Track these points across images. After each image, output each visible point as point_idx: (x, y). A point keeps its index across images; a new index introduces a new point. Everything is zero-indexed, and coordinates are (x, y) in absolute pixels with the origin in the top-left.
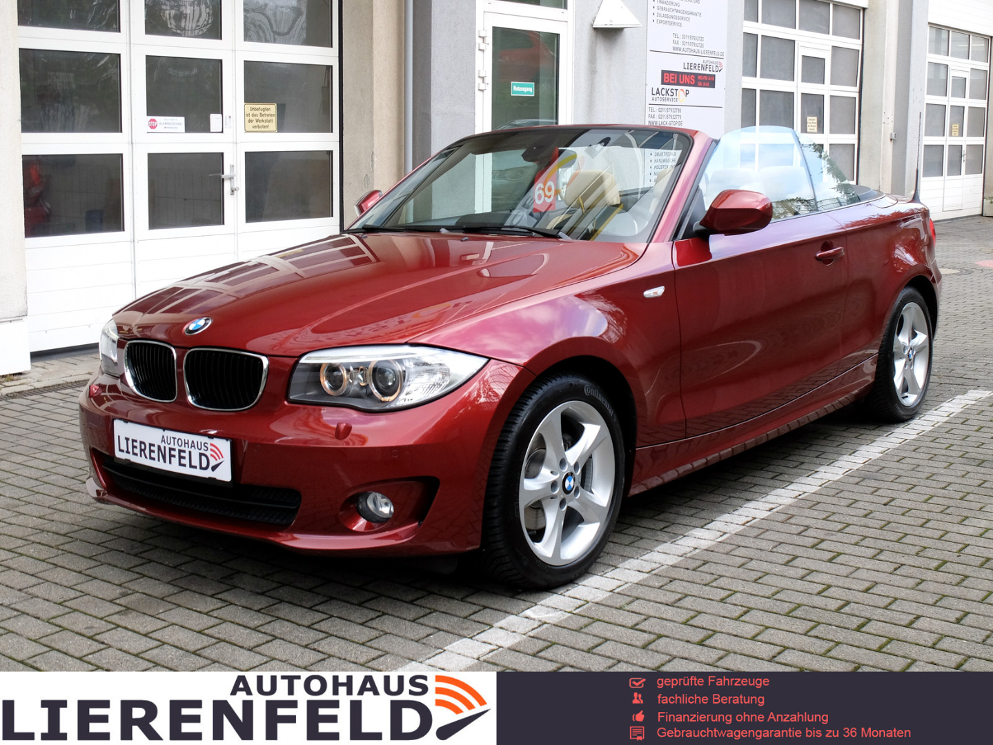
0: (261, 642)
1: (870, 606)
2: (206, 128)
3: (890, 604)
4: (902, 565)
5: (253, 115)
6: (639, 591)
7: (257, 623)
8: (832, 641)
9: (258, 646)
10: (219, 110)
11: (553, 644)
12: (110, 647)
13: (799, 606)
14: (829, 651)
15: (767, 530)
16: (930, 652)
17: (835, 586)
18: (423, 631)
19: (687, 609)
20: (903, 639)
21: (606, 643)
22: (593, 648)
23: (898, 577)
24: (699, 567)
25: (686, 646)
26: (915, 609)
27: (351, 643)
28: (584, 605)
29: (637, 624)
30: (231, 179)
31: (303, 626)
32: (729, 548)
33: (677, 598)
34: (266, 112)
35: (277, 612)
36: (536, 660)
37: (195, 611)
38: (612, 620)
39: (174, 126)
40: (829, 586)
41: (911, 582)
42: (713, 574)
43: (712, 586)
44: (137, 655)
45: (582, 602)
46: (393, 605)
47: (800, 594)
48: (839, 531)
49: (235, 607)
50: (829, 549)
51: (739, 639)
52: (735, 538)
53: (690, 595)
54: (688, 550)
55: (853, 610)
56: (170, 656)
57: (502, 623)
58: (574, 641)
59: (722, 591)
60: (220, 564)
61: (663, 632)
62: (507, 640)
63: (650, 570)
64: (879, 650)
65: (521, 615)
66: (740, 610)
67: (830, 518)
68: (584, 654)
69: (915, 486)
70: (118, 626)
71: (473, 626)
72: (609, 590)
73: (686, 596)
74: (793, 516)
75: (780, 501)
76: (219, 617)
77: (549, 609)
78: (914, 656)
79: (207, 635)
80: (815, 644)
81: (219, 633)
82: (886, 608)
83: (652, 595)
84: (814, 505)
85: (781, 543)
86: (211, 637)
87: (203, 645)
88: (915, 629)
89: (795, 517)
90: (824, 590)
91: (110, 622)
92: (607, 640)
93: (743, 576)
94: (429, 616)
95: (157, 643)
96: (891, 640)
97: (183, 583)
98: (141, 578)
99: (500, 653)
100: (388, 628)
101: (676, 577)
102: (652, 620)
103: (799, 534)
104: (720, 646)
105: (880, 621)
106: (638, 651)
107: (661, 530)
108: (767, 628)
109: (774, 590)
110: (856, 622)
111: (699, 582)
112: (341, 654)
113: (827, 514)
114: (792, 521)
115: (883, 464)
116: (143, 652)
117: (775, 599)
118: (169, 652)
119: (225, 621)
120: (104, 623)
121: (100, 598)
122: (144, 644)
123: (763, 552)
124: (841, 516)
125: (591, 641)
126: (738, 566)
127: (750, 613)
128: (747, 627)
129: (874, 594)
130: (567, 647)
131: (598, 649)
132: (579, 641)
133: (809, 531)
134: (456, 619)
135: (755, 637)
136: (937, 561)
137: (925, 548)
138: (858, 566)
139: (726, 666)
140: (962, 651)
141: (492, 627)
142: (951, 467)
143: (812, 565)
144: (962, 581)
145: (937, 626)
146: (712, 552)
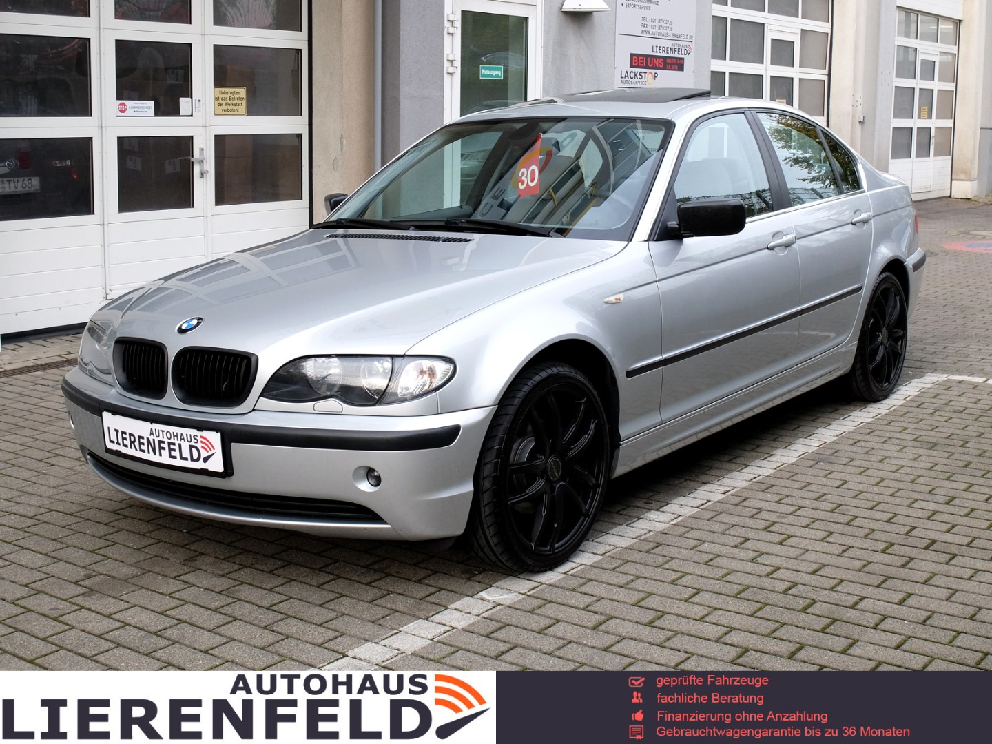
0: (221, 623)
1: (817, 587)
3: (837, 585)
4: (850, 547)
6: (593, 572)
7: (218, 604)
8: (778, 622)
9: (217, 627)
11: (505, 625)
12: (73, 627)
13: (748, 587)
14: (775, 631)
15: (721, 512)
16: (872, 633)
17: (783, 568)
18: (381, 612)
19: (638, 590)
20: (846, 620)
21: (558, 624)
22: (545, 628)
23: (846, 559)
24: (653, 549)
25: (636, 627)
26: (860, 590)
27: (309, 625)
28: (538, 587)
29: (588, 606)
30: (200, 162)
31: (264, 607)
32: (682, 530)
33: (629, 579)
35: (238, 594)
36: (488, 641)
37: (158, 593)
38: (565, 601)
40: (779, 568)
41: (858, 564)
42: (665, 556)
43: (664, 568)
44: (99, 636)
45: (537, 584)
46: (351, 587)
47: (749, 575)
48: (791, 514)
49: (197, 588)
50: (780, 531)
51: (687, 619)
52: (689, 520)
53: (642, 577)
54: (642, 532)
55: (799, 591)
56: (131, 637)
57: (458, 604)
58: (527, 622)
59: (674, 573)
60: (183, 547)
61: (614, 613)
62: (461, 621)
63: (604, 552)
64: (823, 631)
65: (475, 596)
66: (690, 591)
67: (782, 501)
68: (536, 634)
70: (82, 607)
71: (426, 609)
72: (563, 572)
73: (638, 578)
74: (746, 499)
76: (181, 598)
77: (504, 591)
78: (857, 637)
79: (169, 616)
80: (760, 624)
81: (180, 614)
82: (832, 589)
83: (605, 577)
84: (768, 489)
85: (733, 526)
86: (174, 618)
87: (164, 626)
88: (858, 610)
89: (748, 500)
90: (773, 572)
91: (73, 604)
92: (558, 621)
93: (695, 558)
94: (386, 597)
95: (118, 624)
96: (834, 620)
97: (146, 565)
98: (105, 560)
99: (455, 633)
100: (346, 609)
101: (629, 559)
102: (603, 601)
103: (752, 517)
104: (668, 627)
105: (825, 602)
106: (588, 631)
107: (617, 513)
108: (716, 609)
109: (724, 571)
110: (802, 603)
111: (651, 564)
113: (780, 497)
114: (746, 503)
115: (837, 447)
116: (105, 633)
117: (725, 581)
118: (132, 633)
119: (186, 602)
120: (68, 604)
121: (65, 580)
122: (107, 625)
123: (716, 535)
124: (794, 499)
125: (543, 622)
126: (690, 547)
127: (699, 594)
128: (696, 608)
129: (821, 576)
130: (520, 628)
131: (550, 629)
132: (532, 622)
133: (761, 513)
134: (412, 600)
135: (703, 617)
136: (884, 543)
137: (873, 530)
138: (807, 548)
139: (673, 646)
140: (903, 632)
141: (447, 608)
142: (904, 450)
143: (763, 547)
144: (908, 563)
145: (881, 607)
146: (666, 534)
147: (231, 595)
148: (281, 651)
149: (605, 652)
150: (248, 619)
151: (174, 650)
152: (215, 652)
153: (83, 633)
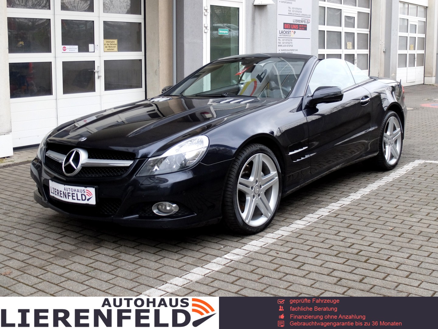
0: (112, 269)
1: (370, 251)
2: (87, 50)
4: (385, 235)
5: (107, 44)
7: (111, 261)
8: (354, 267)
9: (111, 271)
10: (93, 42)
11: (236, 269)
12: (49, 272)
13: (341, 252)
15: (328, 220)
16: (395, 271)
17: (356, 244)
19: (293, 254)
20: (384, 265)
22: (253, 271)
23: (383, 240)
24: (298, 236)
25: (292, 269)
26: (390, 253)
27: (151, 270)
30: (98, 72)
31: (131, 263)
32: (311, 228)
33: (289, 249)
34: (113, 43)
36: (229, 276)
37: (85, 257)
38: (261, 259)
39: (73, 50)
40: (354, 244)
41: (389, 242)
42: (304, 239)
43: (304, 244)
44: (60, 275)
45: (249, 252)
46: (168, 254)
47: (341, 247)
48: (358, 221)
49: (101, 255)
50: (354, 228)
51: (315, 266)
53: (295, 248)
54: (294, 229)
55: (363, 254)
56: (74, 276)
57: (215, 261)
58: (245, 268)
59: (308, 246)
60: (95, 237)
61: (283, 264)
62: (217, 268)
63: (277, 238)
64: (374, 270)
65: (222, 257)
66: (316, 254)
67: (355, 215)
69: (391, 201)
70: (53, 263)
71: (202, 262)
72: (260, 246)
73: (292, 248)
74: (339, 214)
75: (334, 208)
76: (95, 259)
77: (234, 255)
78: (389, 273)
79: (89, 267)
80: (347, 268)
81: (95, 266)
82: (377, 252)
83: (278, 248)
85: (334, 226)
86: (92, 267)
90: (351, 246)
91: (49, 262)
92: (259, 267)
93: (317, 240)
94: (183, 258)
95: (69, 270)
96: (379, 266)
98: (62, 243)
99: (214, 273)
100: (166, 263)
101: (289, 240)
102: (278, 259)
103: (341, 222)
104: (307, 269)
105: (375, 258)
106: (272, 272)
107: (282, 221)
108: (327, 261)
110: (364, 259)
111: (298, 243)
113: (354, 213)
114: (338, 216)
115: (377, 192)
116: (63, 274)
117: (331, 250)
118: (74, 274)
119: (97, 261)
120: (46, 262)
121: (44, 252)
123: (326, 230)
124: (359, 214)
125: (252, 268)
126: (315, 235)
127: (320, 255)
128: (318, 261)
129: (372, 247)
130: (242, 270)
132: (247, 268)
133: (345, 220)
134: (195, 259)
135: (322, 265)
136: (399, 233)
137: (395, 227)
138: (366, 235)
139: (309, 278)
140: (409, 270)
141: (210, 262)
142: (407, 193)
143: (346, 235)
144: (410, 241)
145: (399, 260)
146: (305, 230)
147: (116, 257)
148: (139, 281)
150: (124, 267)
151: (93, 281)
152: (111, 282)
153: (53, 274)
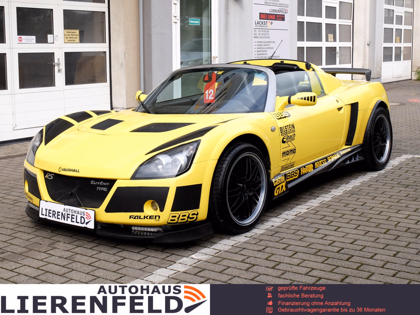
1: (353, 250)
2: (46, 41)
3: (363, 249)
4: (369, 232)
5: (68, 35)
6: (245, 245)
7: (65, 264)
8: (335, 265)
9: (65, 274)
10: (52, 32)
13: (320, 250)
14: (333, 270)
15: (306, 218)
16: (381, 269)
17: (337, 241)
19: (267, 253)
20: (368, 264)
21: (229, 269)
22: (223, 271)
23: (367, 237)
24: (274, 234)
25: (266, 269)
26: (374, 251)
27: (109, 272)
28: (219, 252)
29: (243, 260)
31: (87, 264)
33: (263, 248)
34: (74, 34)
37: (36, 259)
38: (232, 258)
39: (31, 40)
40: (334, 242)
41: (373, 239)
42: (280, 237)
43: (279, 243)
47: (321, 245)
48: (340, 217)
50: (335, 225)
51: (291, 265)
52: (291, 221)
53: (269, 247)
54: (269, 227)
57: (181, 261)
58: (214, 268)
59: (284, 245)
61: (256, 263)
62: (182, 268)
64: (357, 269)
65: (189, 257)
66: (292, 253)
67: (336, 212)
68: (218, 274)
69: (376, 197)
71: (167, 262)
72: (231, 245)
73: (267, 247)
74: (318, 211)
75: (313, 204)
76: (47, 261)
77: (203, 254)
78: (374, 272)
79: (41, 270)
80: (326, 267)
81: (46, 269)
82: (361, 250)
83: (252, 247)
84: (329, 206)
85: (313, 223)
87: (38, 274)
88: (374, 259)
89: (320, 212)
90: (332, 243)
92: (229, 267)
93: (294, 238)
94: (146, 259)
96: (362, 264)
97: (31, 247)
99: (179, 274)
100: (127, 264)
101: (263, 239)
102: (251, 258)
103: (321, 219)
104: (282, 269)
105: (357, 256)
106: (244, 272)
108: (305, 260)
109: (308, 243)
110: (346, 257)
111: (274, 241)
112: (104, 276)
114: (318, 213)
115: (361, 188)
119: (50, 263)
123: (304, 227)
125: (222, 268)
126: (292, 233)
127: (297, 254)
128: (295, 260)
129: (355, 244)
130: (211, 271)
131: (225, 271)
132: (216, 268)
133: (326, 217)
134: (159, 260)
135: (299, 264)
136: (385, 229)
137: (380, 224)
138: (348, 232)
139: (285, 278)
140: (396, 269)
141: (175, 263)
142: (393, 188)
143: (327, 232)
144: (397, 238)
145: (385, 258)
146: (280, 227)
147: (71, 259)
149: (251, 281)
150: (79, 270)
